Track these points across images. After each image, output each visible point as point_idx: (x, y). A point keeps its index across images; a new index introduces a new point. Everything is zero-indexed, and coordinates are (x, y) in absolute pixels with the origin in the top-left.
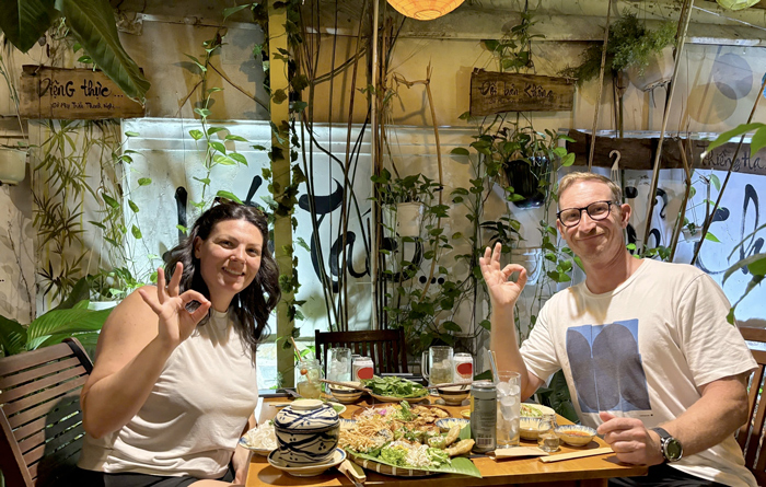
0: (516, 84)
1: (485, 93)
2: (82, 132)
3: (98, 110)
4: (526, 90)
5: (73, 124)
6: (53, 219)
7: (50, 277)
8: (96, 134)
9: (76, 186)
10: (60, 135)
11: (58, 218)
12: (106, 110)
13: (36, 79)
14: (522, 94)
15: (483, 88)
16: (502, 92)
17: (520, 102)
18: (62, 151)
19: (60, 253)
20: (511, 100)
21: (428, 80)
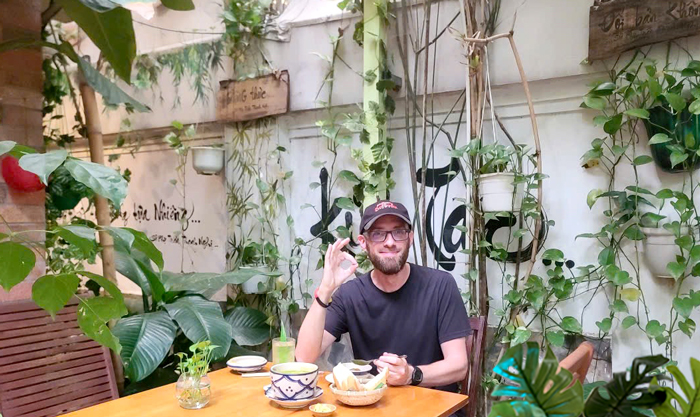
0: (652, 7)
1: (608, 29)
2: (254, 130)
3: (259, 110)
4: (669, 12)
5: (249, 124)
6: (237, 199)
7: (234, 245)
8: (261, 130)
9: (250, 172)
10: (241, 134)
11: (239, 199)
12: (263, 110)
13: (226, 92)
14: (663, 19)
15: (604, 24)
16: (632, 23)
17: (661, 29)
18: (242, 144)
19: (240, 226)
20: (646, 31)
21: (512, 33)
